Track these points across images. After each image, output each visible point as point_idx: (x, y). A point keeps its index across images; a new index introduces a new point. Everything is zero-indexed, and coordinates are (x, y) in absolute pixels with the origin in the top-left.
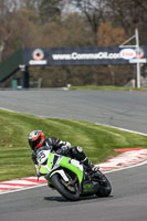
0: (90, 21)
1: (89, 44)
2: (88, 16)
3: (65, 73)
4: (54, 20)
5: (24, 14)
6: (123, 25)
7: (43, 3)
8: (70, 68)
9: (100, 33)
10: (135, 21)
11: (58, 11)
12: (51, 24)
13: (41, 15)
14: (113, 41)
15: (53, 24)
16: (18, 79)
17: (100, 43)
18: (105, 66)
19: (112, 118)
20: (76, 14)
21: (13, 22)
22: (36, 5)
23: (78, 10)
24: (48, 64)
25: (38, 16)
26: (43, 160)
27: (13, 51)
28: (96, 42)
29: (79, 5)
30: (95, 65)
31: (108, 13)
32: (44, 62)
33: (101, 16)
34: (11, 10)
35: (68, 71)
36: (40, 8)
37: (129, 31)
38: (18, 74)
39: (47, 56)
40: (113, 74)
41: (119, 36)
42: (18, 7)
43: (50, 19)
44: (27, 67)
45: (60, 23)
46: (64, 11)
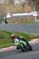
0: (22, 5)
1: (22, 11)
2: (21, 4)
3: (16, 19)
4: (13, 5)
5: (5, 4)
6: (31, 6)
7: (10, 1)
8: (17, 18)
9: (25, 8)
10: (34, 5)
11: (14, 3)
12: (12, 6)
13: (9, 4)
14: (28, 10)
15: (13, 6)
16: (4, 21)
17: (25, 11)
18: (27, 17)
19: (29, 31)
20: (18, 3)
21: (2, 6)
22: (8, 1)
23: (19, 2)
24: (11, 17)
25: (8, 4)
26: (16, 42)
27: (2, 14)
28: (24, 10)
29: (19, 1)
30: (24, 17)
31: (27, 3)
32: (10, 16)
33: (25, 4)
34: (1, 3)
35: (17, 19)
36: (9, 2)
37: (33, 7)
38: (4, 20)
39: (11, 15)
40: (29, 19)
41: (30, 9)
42: (3, 2)
43: (12, 5)
44: (6, 18)
45: (14, 6)
46: (15, 3)
